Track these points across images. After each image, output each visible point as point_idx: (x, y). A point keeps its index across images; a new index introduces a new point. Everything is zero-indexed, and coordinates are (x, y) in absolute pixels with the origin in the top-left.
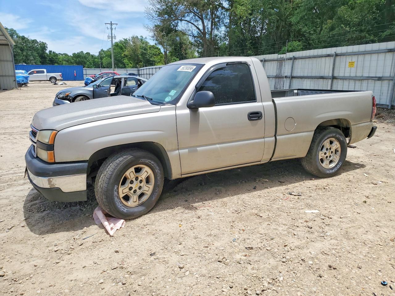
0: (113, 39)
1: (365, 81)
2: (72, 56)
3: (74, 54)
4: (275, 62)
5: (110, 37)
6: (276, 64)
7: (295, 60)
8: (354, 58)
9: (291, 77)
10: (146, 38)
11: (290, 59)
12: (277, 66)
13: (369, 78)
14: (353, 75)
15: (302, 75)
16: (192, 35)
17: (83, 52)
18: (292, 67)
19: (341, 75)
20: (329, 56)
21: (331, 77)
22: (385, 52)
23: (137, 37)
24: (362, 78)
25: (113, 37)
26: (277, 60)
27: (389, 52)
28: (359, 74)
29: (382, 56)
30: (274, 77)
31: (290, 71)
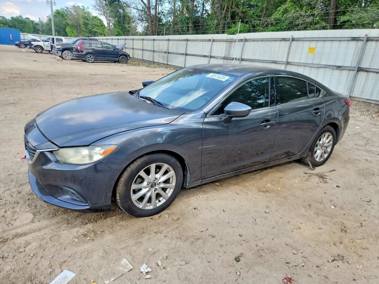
0: (53, 5)
1: (322, 69)
2: (10, 19)
3: (12, 18)
4: (223, 42)
5: (50, 3)
6: (225, 45)
7: (246, 42)
8: (313, 44)
9: (240, 60)
10: (88, 8)
11: (241, 40)
12: (226, 46)
13: (326, 67)
14: (309, 62)
15: (252, 58)
16: (136, 8)
17: (22, 16)
18: (243, 49)
19: (296, 60)
20: (284, 40)
21: (286, 63)
22: (348, 41)
23: (79, 7)
24: (319, 66)
25: (53, 3)
26: (226, 41)
27: (352, 40)
28: (316, 62)
29: (344, 44)
30: (223, 58)
31: (240, 53)
